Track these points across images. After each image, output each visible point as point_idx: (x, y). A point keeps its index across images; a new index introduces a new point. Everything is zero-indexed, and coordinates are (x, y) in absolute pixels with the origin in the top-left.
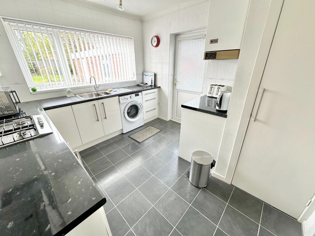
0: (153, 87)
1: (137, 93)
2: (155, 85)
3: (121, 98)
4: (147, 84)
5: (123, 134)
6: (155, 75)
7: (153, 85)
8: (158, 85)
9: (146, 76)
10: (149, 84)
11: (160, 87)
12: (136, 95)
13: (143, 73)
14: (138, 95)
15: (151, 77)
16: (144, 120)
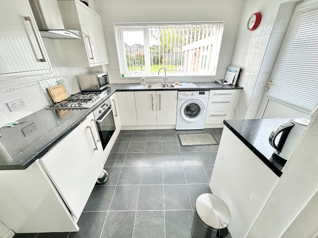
0: (233, 87)
1: (202, 91)
2: (237, 85)
3: (179, 93)
4: (226, 82)
5: (175, 129)
6: (241, 70)
7: (234, 84)
8: (241, 85)
9: (230, 71)
10: (230, 82)
11: (242, 88)
12: (200, 93)
13: (228, 67)
14: (203, 93)
15: (235, 73)
16: (205, 124)
